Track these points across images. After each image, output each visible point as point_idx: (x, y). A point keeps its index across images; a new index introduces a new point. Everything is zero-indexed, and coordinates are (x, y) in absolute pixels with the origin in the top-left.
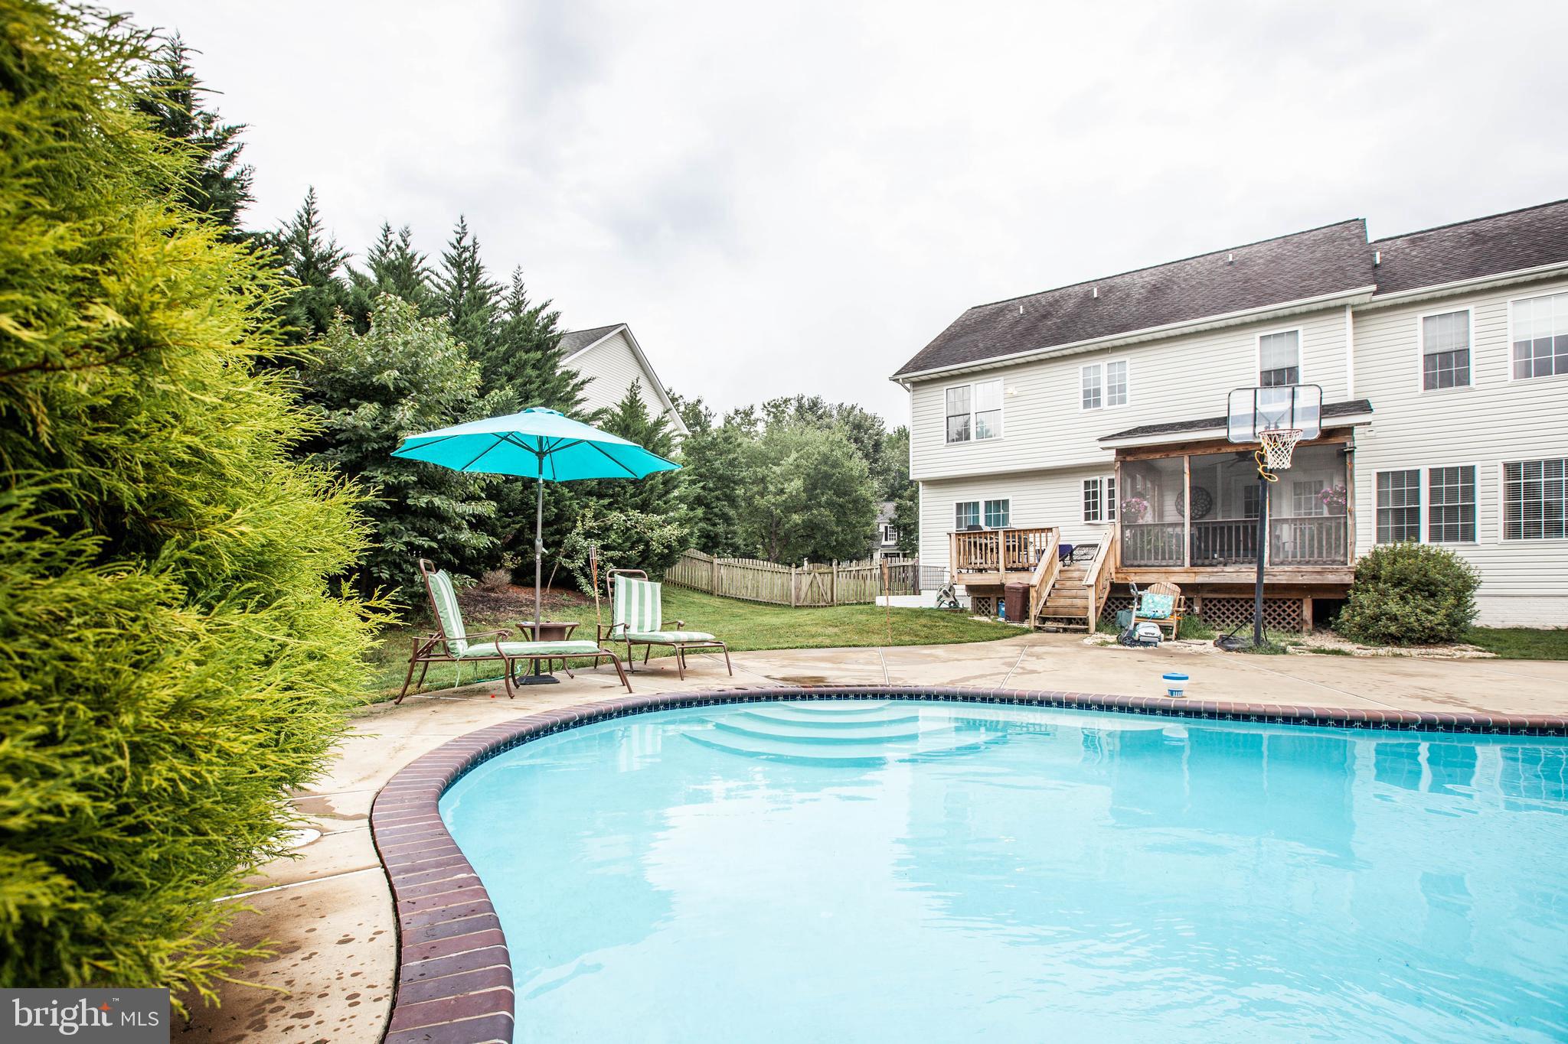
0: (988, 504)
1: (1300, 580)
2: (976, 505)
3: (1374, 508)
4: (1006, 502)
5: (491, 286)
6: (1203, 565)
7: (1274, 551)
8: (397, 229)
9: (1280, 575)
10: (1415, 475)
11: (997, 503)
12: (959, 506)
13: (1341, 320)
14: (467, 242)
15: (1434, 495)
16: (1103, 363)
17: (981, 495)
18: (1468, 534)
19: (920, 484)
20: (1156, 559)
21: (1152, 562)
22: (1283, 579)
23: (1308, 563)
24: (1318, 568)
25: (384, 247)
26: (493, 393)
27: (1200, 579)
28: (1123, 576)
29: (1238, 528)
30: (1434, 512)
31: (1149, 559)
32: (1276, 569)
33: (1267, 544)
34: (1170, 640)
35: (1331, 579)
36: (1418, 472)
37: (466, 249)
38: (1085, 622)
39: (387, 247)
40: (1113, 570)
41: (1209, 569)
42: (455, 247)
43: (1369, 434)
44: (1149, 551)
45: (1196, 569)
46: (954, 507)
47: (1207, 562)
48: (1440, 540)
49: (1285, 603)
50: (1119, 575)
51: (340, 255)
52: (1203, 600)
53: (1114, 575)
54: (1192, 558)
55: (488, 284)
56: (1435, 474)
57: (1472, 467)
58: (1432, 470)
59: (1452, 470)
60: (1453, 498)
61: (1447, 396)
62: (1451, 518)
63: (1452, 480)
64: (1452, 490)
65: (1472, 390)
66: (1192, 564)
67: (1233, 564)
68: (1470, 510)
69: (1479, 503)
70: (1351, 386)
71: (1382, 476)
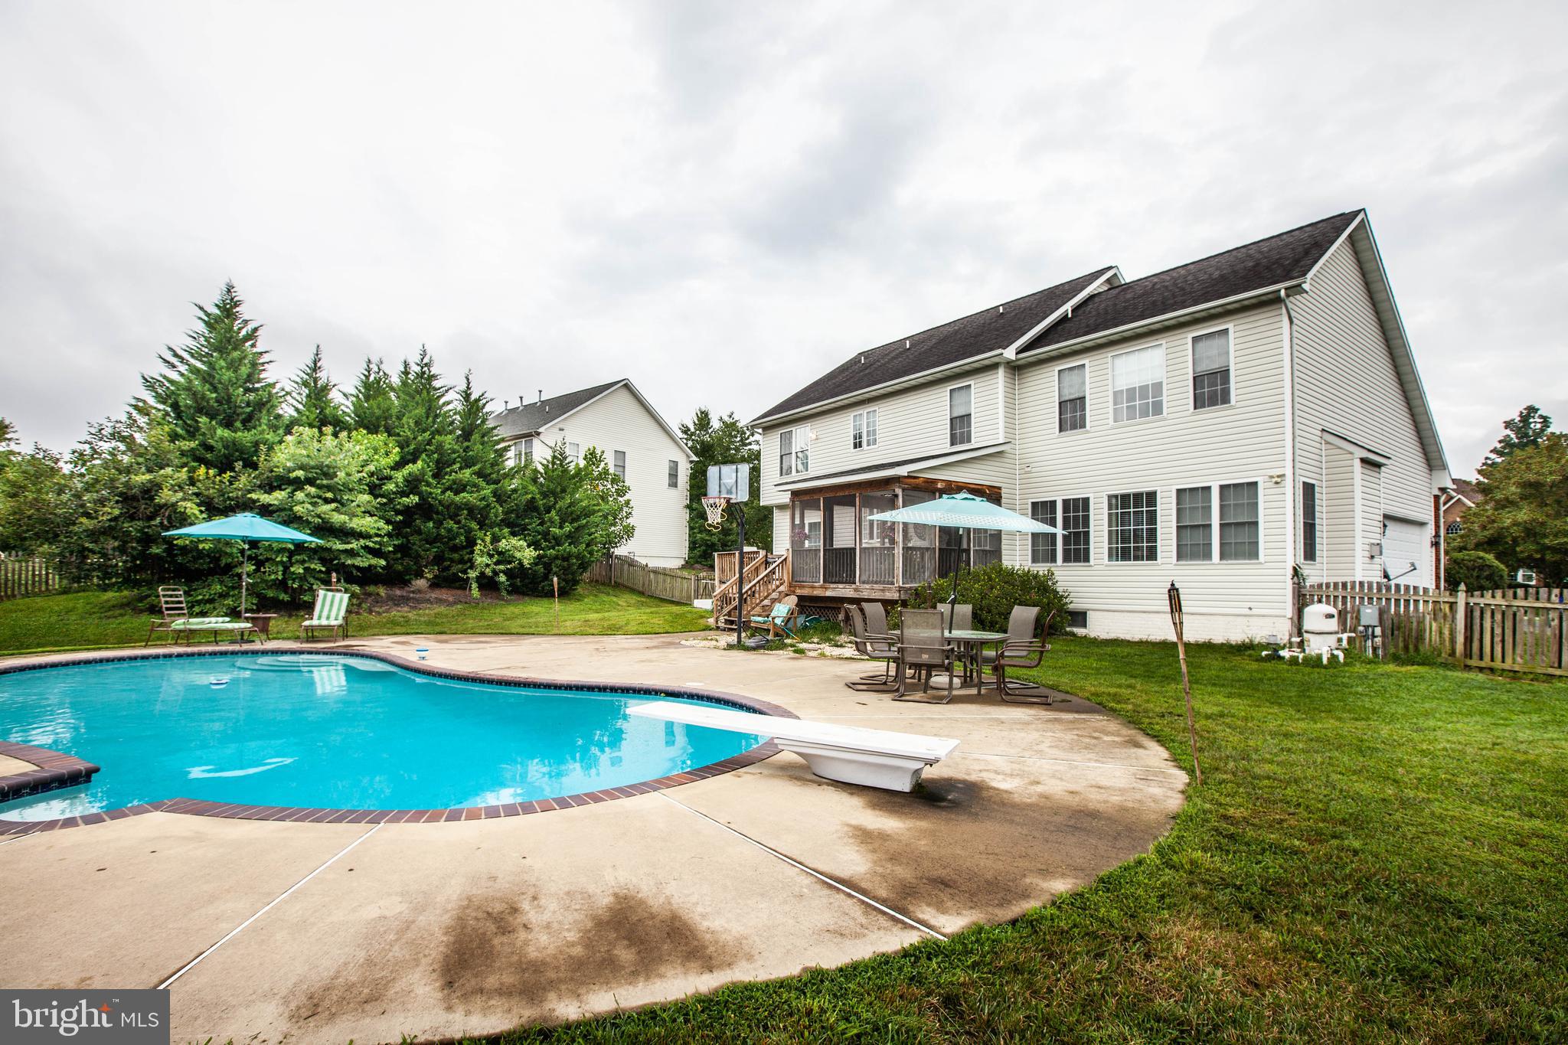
5: (439, 389)
6: (830, 582)
8: (375, 360)
10: (1054, 503)
13: (995, 376)
14: (426, 360)
15: (1066, 521)
16: (863, 411)
18: (1087, 557)
19: (774, 508)
21: (807, 578)
22: (865, 595)
25: (367, 373)
26: (407, 467)
28: (793, 589)
30: (1065, 536)
31: (806, 576)
32: (862, 586)
33: (858, 567)
36: (1055, 501)
37: (426, 365)
39: (369, 372)
40: (786, 584)
41: (832, 585)
42: (418, 365)
44: (806, 570)
45: (826, 585)
50: (791, 589)
51: (332, 384)
53: (787, 589)
54: (824, 576)
55: (437, 386)
56: (1066, 502)
57: (1088, 499)
58: (1064, 501)
59: (1076, 500)
60: (1076, 526)
61: (1073, 437)
62: (1077, 543)
63: (1076, 510)
64: (1076, 518)
65: (1088, 432)
66: (824, 581)
67: (845, 582)
68: (1087, 535)
69: (1092, 529)
70: (1002, 431)
71: (1035, 505)
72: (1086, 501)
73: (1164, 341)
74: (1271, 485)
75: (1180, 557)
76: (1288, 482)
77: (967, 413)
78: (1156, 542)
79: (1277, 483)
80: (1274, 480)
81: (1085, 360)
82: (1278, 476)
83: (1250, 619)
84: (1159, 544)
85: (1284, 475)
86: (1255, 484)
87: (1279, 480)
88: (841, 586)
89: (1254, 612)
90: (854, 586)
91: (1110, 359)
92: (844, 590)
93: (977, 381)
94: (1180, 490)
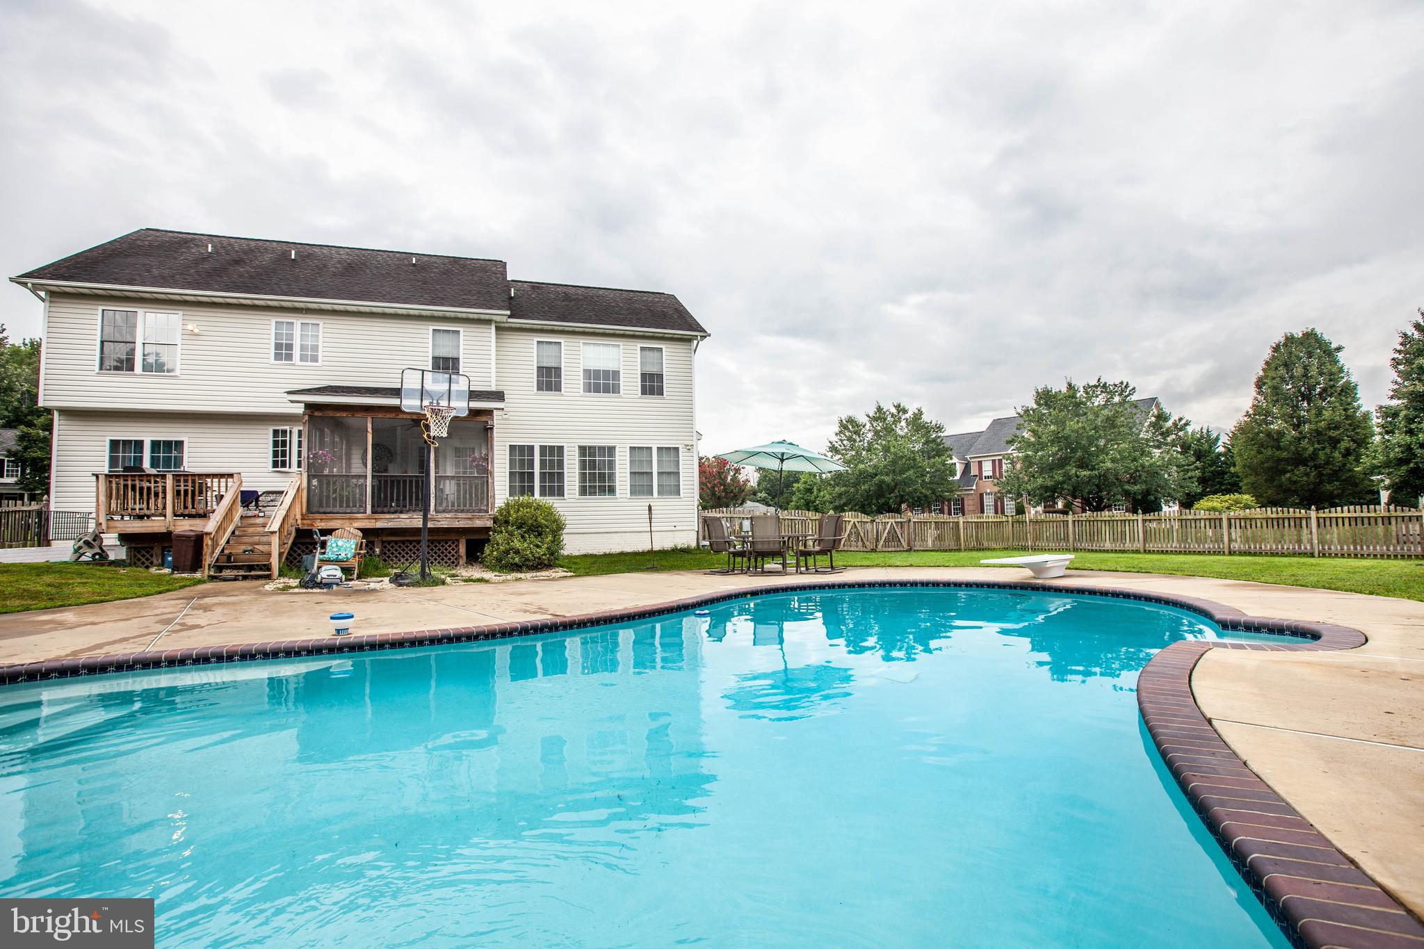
0: (156, 443)
1: (457, 524)
2: (139, 443)
3: (508, 470)
4: (182, 443)
6: (383, 513)
7: (438, 502)
9: (444, 521)
10: (531, 448)
11: (168, 444)
12: (114, 443)
13: (488, 329)
15: (543, 463)
16: (297, 321)
17: (148, 434)
18: (561, 492)
19: (56, 413)
20: (341, 506)
21: (337, 509)
22: (444, 524)
23: (462, 511)
24: (469, 515)
27: (379, 525)
28: (309, 522)
29: (411, 482)
30: (543, 475)
31: (334, 506)
32: (440, 516)
33: (432, 496)
34: (353, 579)
35: (478, 523)
36: (533, 446)
38: (268, 567)
40: (299, 517)
41: (387, 516)
43: (505, 416)
44: (335, 499)
45: (376, 516)
46: (108, 444)
47: (386, 510)
48: (545, 495)
49: (446, 543)
50: (305, 522)
52: (383, 542)
53: (299, 522)
54: (373, 506)
56: (543, 448)
57: (563, 447)
58: (541, 446)
59: (552, 448)
60: (552, 467)
61: (548, 397)
62: (552, 480)
63: (551, 454)
64: (552, 462)
65: (562, 395)
66: (373, 511)
67: (407, 512)
68: (561, 475)
69: (566, 471)
70: (493, 379)
71: (512, 448)
72: (561, 448)
73: (622, 343)
74: (686, 450)
75: (632, 493)
77: (455, 357)
79: (689, 449)
80: (688, 447)
81: (561, 339)
82: (690, 445)
83: (676, 533)
84: (617, 483)
85: (692, 445)
86: (678, 449)
88: (403, 516)
89: (677, 528)
91: (581, 345)
92: (408, 520)
93: (466, 329)
94: (631, 448)
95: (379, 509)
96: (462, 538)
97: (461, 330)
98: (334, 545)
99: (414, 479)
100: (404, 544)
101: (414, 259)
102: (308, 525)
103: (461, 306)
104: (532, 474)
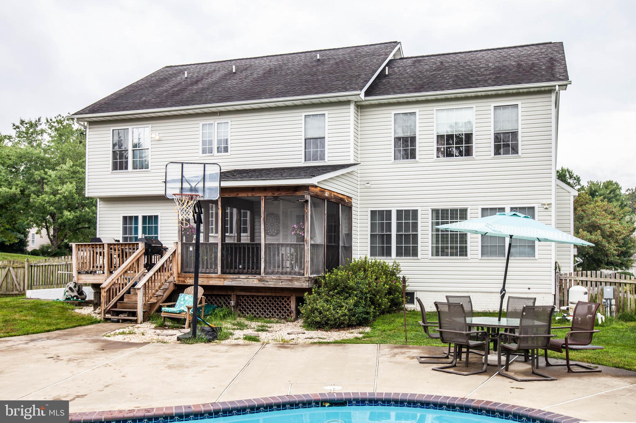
0: (144, 218)
1: (280, 285)
2: (136, 218)
3: (369, 233)
4: (156, 217)
6: (230, 273)
7: (266, 265)
9: (272, 281)
10: (389, 212)
11: (150, 217)
12: (125, 218)
15: (399, 226)
17: (140, 212)
18: (414, 253)
19: (98, 200)
22: (271, 284)
24: (289, 277)
27: (227, 283)
28: (182, 279)
29: (249, 248)
30: (399, 237)
32: (268, 277)
33: (263, 260)
35: (296, 285)
36: (390, 211)
38: (134, 314)
40: (175, 275)
41: (231, 276)
45: (224, 276)
46: (122, 219)
47: (232, 271)
50: (180, 279)
52: (238, 296)
53: (176, 279)
54: (223, 268)
56: (399, 212)
57: (417, 210)
58: (398, 211)
59: (407, 212)
60: (407, 229)
61: (405, 165)
62: (407, 242)
63: (407, 218)
64: (407, 224)
65: (417, 162)
66: (223, 272)
67: (247, 273)
68: (415, 237)
69: (419, 233)
70: (352, 154)
71: (373, 213)
72: (415, 212)
73: (475, 105)
74: (542, 209)
75: (483, 254)
76: (553, 208)
77: (322, 136)
78: (466, 243)
79: (546, 208)
80: (545, 207)
81: (416, 109)
82: (548, 205)
84: (469, 245)
85: (550, 204)
86: (533, 208)
87: (548, 207)
88: (242, 276)
89: (532, 290)
90: (258, 277)
91: (435, 112)
92: (246, 280)
93: (331, 112)
94: (483, 210)
95: (228, 271)
96: (292, 296)
97: (326, 113)
98: (182, 299)
99: (250, 246)
100: (253, 298)
101: (318, 55)
102: (182, 281)
103: (325, 91)
104: (389, 236)
